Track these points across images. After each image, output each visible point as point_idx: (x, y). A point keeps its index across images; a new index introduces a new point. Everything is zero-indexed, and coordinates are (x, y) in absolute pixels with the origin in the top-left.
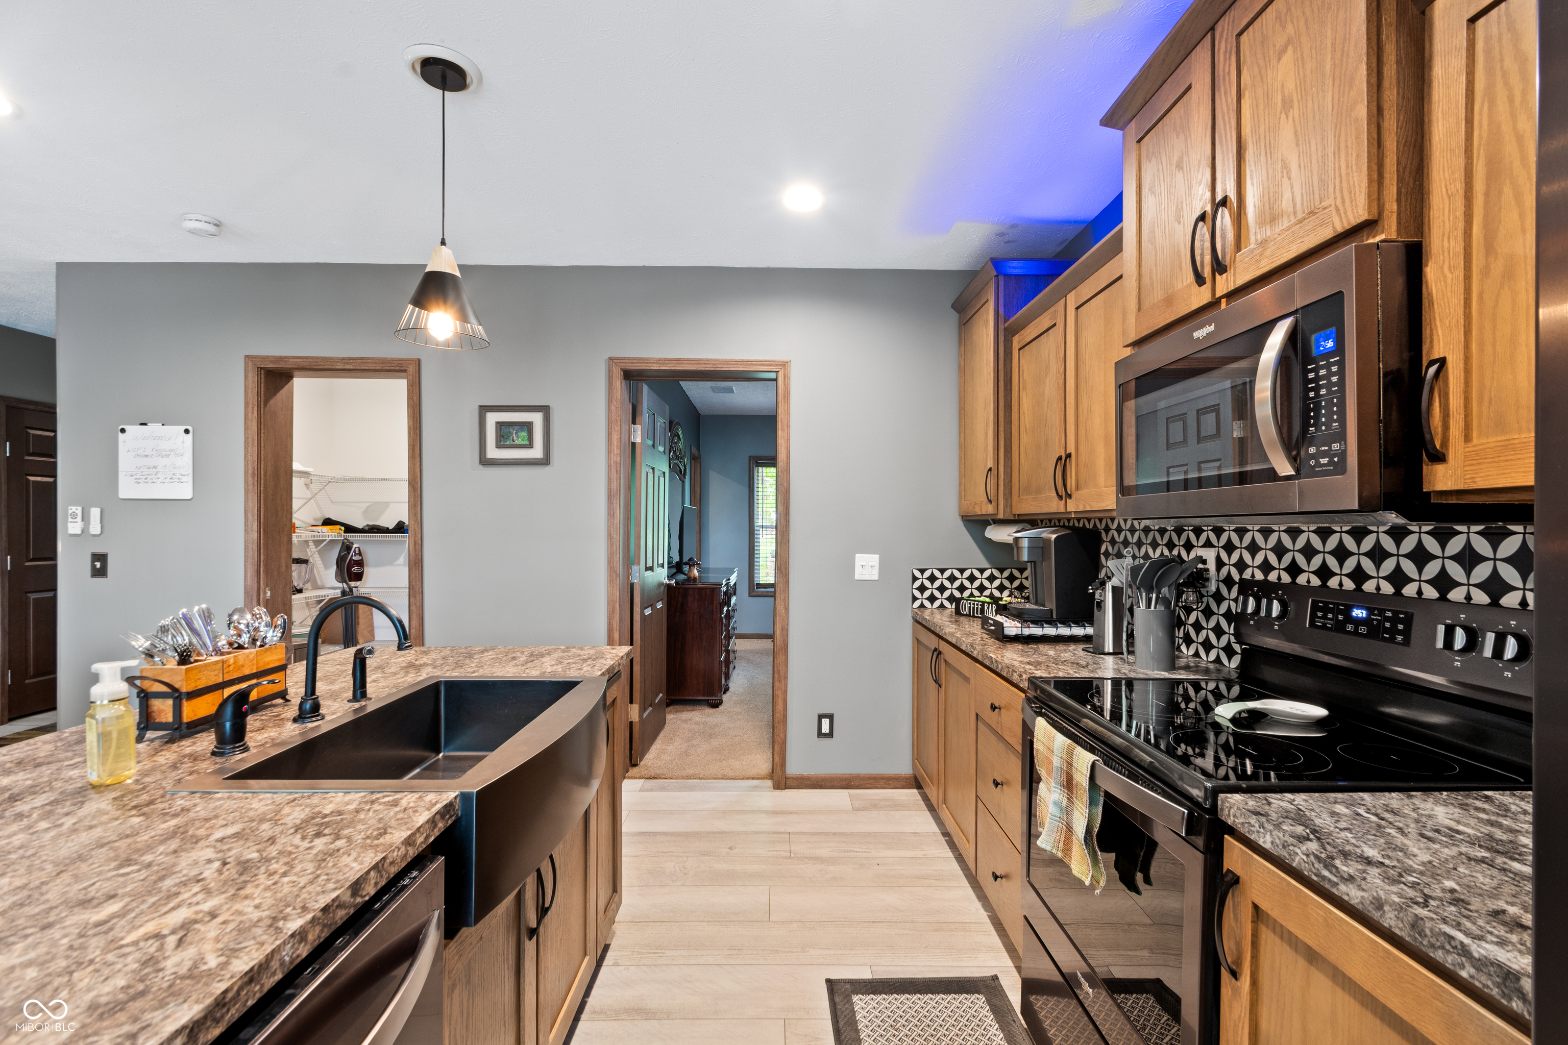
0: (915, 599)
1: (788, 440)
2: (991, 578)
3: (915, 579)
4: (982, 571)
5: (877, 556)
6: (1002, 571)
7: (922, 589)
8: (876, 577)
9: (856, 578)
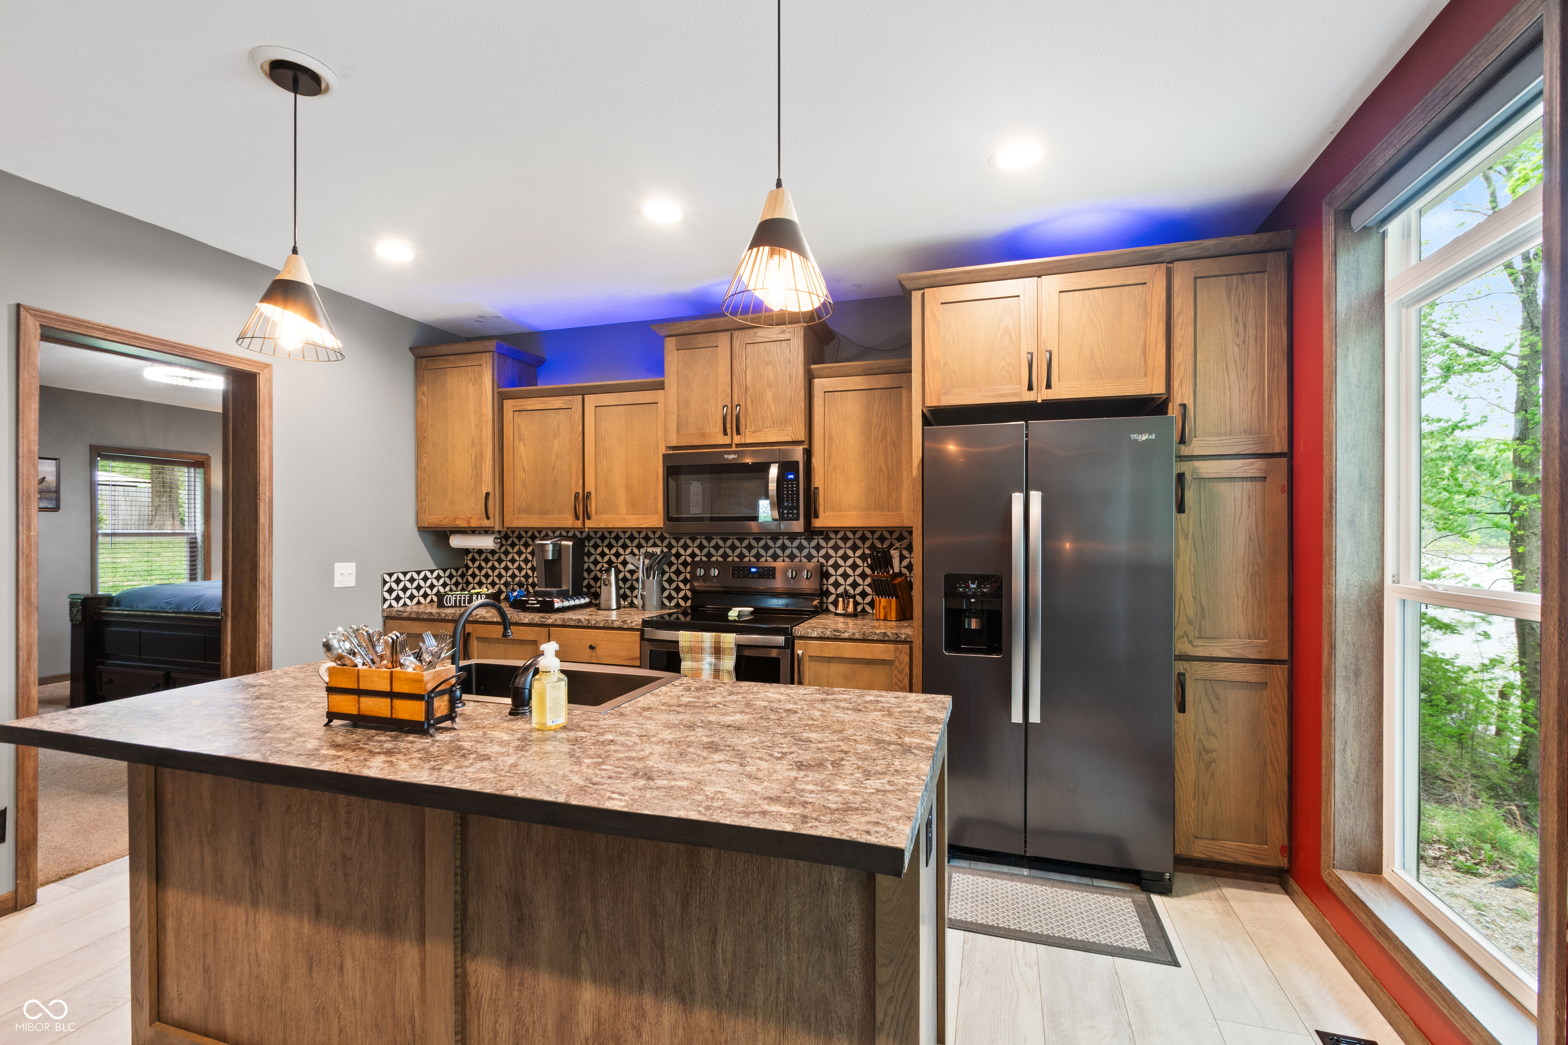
0: (385, 600)
1: (271, 448)
2: (438, 578)
3: (385, 582)
4: (432, 572)
5: (354, 564)
6: (444, 571)
7: (391, 591)
8: (353, 584)
9: (336, 585)
